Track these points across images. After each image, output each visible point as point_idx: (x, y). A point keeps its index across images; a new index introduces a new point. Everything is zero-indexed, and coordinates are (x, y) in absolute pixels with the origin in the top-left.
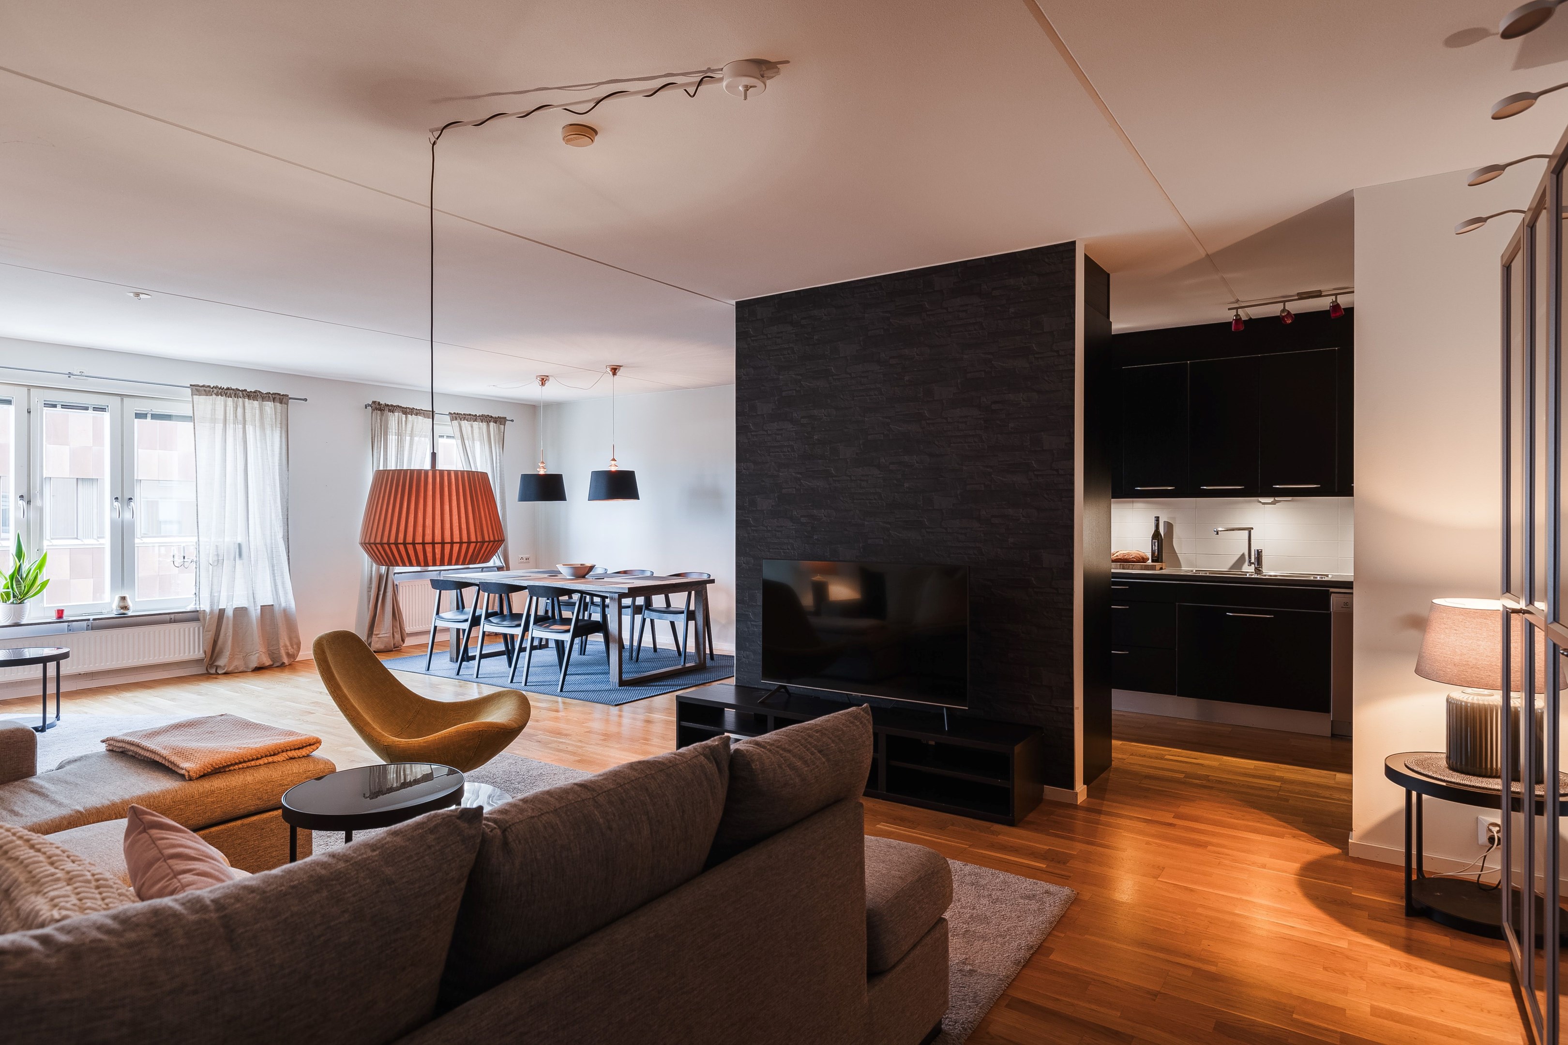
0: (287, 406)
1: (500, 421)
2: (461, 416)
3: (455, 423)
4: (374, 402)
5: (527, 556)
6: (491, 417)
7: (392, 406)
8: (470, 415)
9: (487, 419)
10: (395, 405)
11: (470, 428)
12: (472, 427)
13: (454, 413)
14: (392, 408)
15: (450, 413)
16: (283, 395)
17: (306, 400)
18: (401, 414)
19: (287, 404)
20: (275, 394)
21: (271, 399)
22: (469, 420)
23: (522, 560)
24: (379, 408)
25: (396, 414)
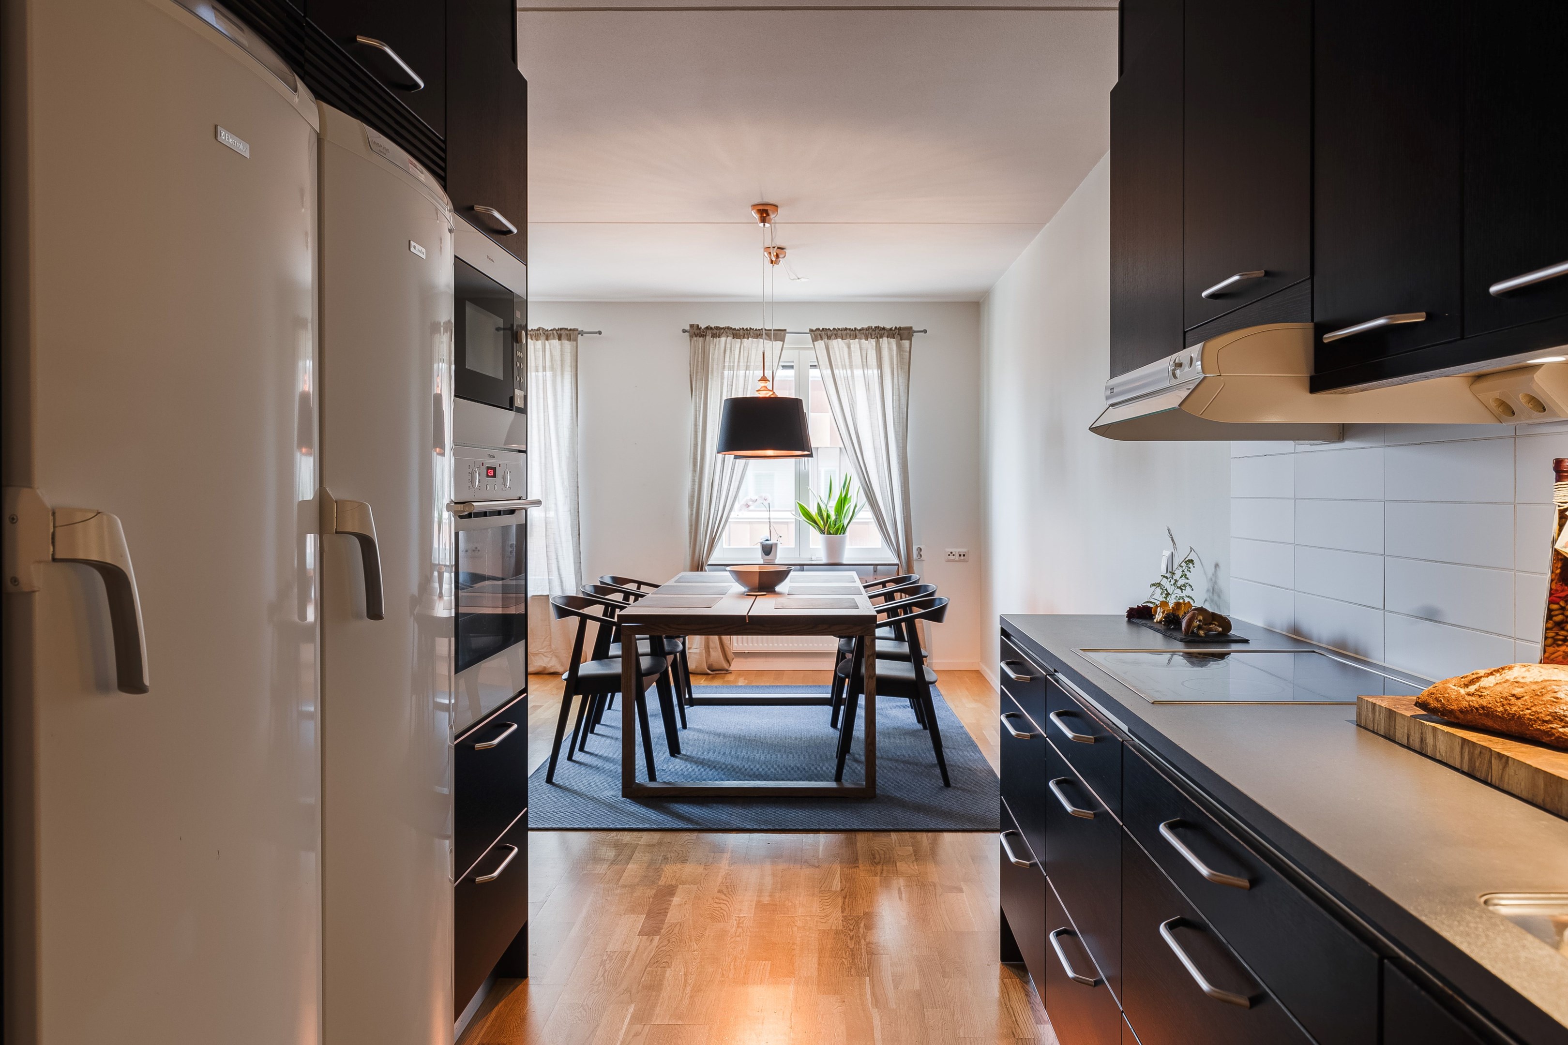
0: (577, 343)
1: (902, 334)
2: (829, 333)
3: (820, 344)
4: (692, 326)
5: (963, 550)
6: (884, 329)
7: (717, 328)
8: (846, 329)
9: (876, 333)
10: (722, 327)
11: (846, 350)
12: (849, 347)
13: (818, 329)
14: (716, 332)
15: (811, 330)
16: (571, 330)
17: (600, 333)
18: (730, 339)
19: (576, 340)
20: (561, 329)
21: (556, 337)
22: (844, 337)
23: (951, 557)
24: (697, 332)
25: (723, 339)
